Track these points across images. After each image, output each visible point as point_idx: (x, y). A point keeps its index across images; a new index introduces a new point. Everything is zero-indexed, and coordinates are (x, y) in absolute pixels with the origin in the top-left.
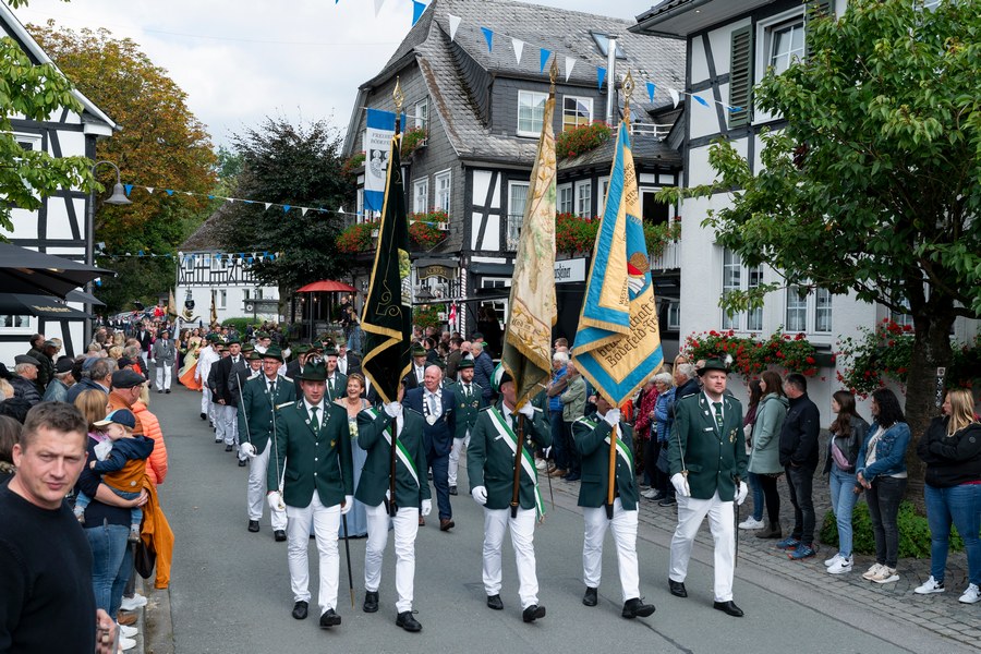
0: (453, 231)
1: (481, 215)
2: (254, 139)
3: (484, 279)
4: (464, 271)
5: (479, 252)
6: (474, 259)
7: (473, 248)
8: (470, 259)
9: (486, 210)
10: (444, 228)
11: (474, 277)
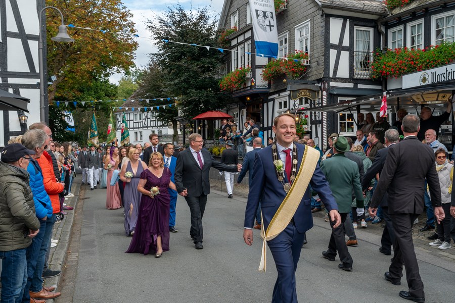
0: (314, 65)
1: (336, 51)
2: (160, 22)
3: (340, 99)
4: (325, 93)
5: (335, 79)
6: (332, 84)
7: (331, 76)
8: (329, 84)
9: (340, 48)
10: (305, 64)
11: (332, 97)
